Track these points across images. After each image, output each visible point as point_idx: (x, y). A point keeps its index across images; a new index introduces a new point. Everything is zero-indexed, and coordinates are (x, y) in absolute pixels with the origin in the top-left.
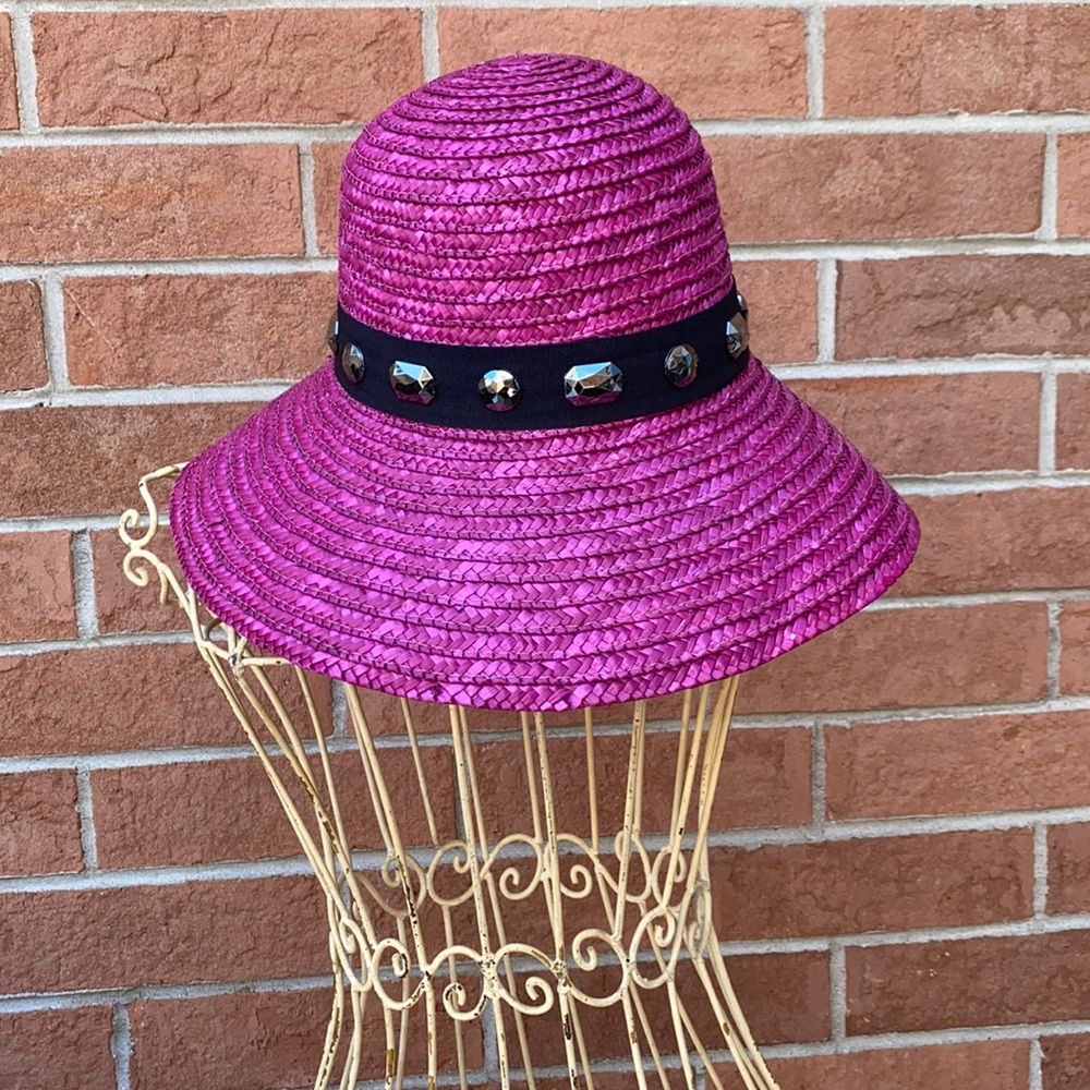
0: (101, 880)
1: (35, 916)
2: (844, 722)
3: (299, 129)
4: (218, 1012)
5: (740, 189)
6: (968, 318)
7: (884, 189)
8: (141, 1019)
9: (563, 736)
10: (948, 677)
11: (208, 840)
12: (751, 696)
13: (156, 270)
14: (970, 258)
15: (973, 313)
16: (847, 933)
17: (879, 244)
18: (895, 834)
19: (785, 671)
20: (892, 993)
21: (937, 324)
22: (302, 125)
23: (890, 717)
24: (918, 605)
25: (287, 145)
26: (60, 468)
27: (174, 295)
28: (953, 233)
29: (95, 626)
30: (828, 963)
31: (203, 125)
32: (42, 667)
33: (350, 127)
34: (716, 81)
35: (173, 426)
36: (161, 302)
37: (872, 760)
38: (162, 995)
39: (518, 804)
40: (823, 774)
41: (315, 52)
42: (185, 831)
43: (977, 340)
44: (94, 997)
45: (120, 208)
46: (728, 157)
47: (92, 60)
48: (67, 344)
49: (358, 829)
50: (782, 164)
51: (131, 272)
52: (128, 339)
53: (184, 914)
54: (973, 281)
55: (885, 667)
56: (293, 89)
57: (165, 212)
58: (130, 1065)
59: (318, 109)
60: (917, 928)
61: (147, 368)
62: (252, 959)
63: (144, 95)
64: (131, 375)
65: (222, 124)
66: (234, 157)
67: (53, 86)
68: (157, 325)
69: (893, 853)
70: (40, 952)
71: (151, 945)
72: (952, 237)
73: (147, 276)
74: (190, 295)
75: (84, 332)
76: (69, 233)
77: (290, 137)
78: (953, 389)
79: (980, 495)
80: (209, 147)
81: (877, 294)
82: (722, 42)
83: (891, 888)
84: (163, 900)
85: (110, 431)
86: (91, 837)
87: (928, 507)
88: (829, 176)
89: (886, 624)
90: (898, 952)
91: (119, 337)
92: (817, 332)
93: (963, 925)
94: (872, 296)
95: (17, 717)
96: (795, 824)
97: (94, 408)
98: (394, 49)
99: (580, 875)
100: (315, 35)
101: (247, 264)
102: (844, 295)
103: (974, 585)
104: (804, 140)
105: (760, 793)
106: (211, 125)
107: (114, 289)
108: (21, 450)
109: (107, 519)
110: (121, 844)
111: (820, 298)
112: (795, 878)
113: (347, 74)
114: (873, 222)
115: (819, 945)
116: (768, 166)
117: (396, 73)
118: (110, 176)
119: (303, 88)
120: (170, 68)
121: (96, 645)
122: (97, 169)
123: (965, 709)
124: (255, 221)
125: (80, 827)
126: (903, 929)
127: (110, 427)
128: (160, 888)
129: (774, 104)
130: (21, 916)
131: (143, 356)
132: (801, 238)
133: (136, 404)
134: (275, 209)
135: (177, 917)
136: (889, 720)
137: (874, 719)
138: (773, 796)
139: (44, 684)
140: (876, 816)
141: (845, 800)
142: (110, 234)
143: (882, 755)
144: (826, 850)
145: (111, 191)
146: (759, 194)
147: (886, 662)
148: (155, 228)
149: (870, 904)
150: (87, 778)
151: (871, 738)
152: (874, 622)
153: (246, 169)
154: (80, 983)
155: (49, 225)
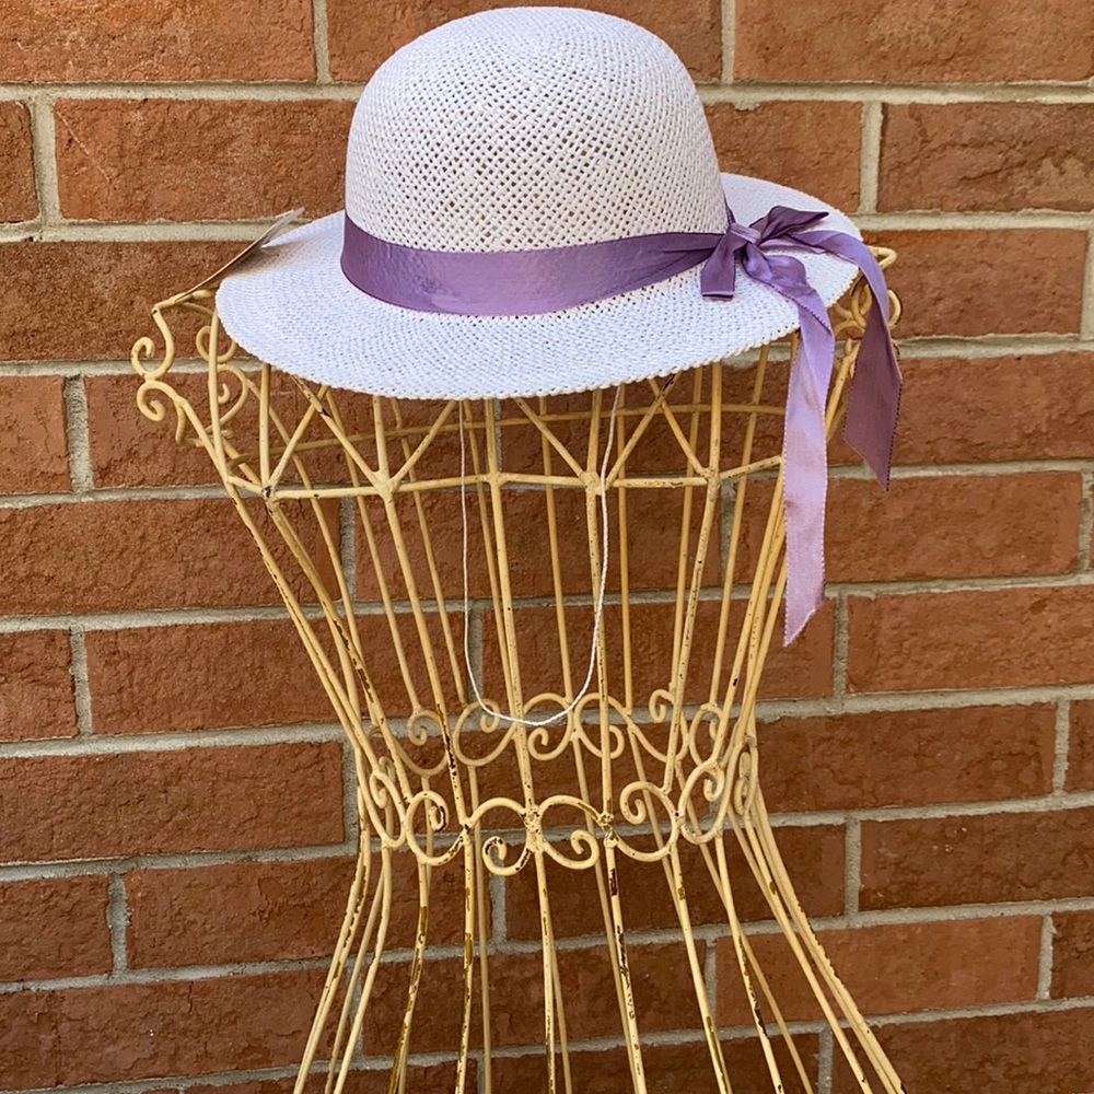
0: (94, 745)
1: (27, 782)
2: (869, 593)
4: (218, 882)
5: (784, 23)
6: (1017, 169)
7: (934, 27)
8: (138, 889)
9: (580, 604)
10: (979, 549)
11: (210, 705)
13: (154, 94)
14: (1019, 106)
15: (1021, 164)
16: (864, 808)
17: (927, 88)
18: (917, 708)
20: (907, 868)
21: (983, 175)
23: (915, 588)
24: (950, 473)
26: (52, 309)
27: (175, 122)
28: (1004, 79)
29: (90, 480)
30: (844, 837)
32: (33, 521)
35: (173, 265)
36: (161, 129)
37: (895, 632)
38: (160, 864)
39: (532, 672)
40: (846, 646)
42: (186, 696)
43: (1024, 194)
44: (89, 866)
45: (117, 25)
48: (59, 174)
51: (128, 96)
52: (124, 169)
53: (184, 781)
54: (1022, 131)
55: (914, 536)
57: (165, 31)
58: (126, 935)
60: (935, 803)
61: (144, 202)
62: (254, 828)
64: (128, 209)
68: (156, 154)
69: (914, 727)
70: (32, 820)
71: (148, 813)
72: (1003, 83)
73: (146, 100)
74: (192, 122)
75: (77, 161)
76: (61, 52)
78: (997, 246)
79: (1019, 359)
81: (923, 142)
83: (910, 762)
85: (105, 270)
86: (85, 701)
87: (966, 370)
88: (878, 12)
89: (916, 493)
90: (914, 828)
91: (115, 167)
92: (859, 180)
93: (981, 800)
94: (917, 144)
95: (7, 574)
96: (815, 697)
97: (88, 243)
101: (254, 89)
102: (888, 141)
103: (1008, 452)
105: (781, 664)
107: (110, 114)
108: (8, 288)
109: (102, 365)
110: (118, 708)
111: (864, 144)
112: (813, 751)
114: (920, 63)
115: (835, 819)
121: (91, 499)
123: (992, 581)
124: (263, 41)
125: (74, 690)
126: (921, 804)
127: (105, 264)
128: (159, 754)
130: (12, 782)
131: (140, 188)
132: (846, 78)
133: (133, 240)
134: (284, 30)
135: (176, 784)
136: (915, 592)
137: (899, 590)
138: (794, 668)
139: (35, 539)
140: (897, 689)
141: (867, 672)
142: (106, 53)
143: (907, 627)
144: (845, 723)
145: (107, 6)
146: (804, 28)
147: (915, 532)
148: (156, 47)
149: (888, 779)
150: (82, 640)
151: (896, 609)
152: (904, 490)
154: (74, 852)
155: (39, 41)
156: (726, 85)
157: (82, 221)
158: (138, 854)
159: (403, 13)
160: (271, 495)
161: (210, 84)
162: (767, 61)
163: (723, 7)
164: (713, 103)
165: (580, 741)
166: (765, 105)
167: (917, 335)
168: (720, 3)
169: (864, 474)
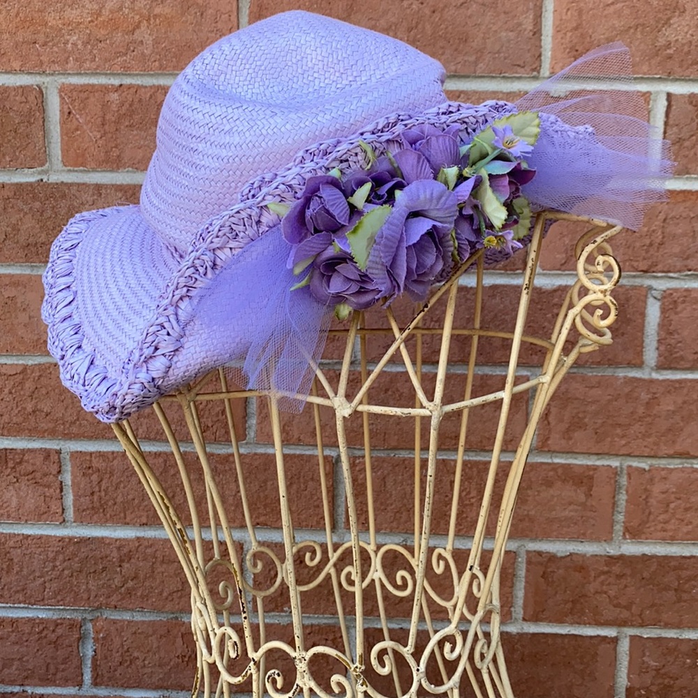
0: (74, 530)
1: (29, 551)
2: (644, 464)
4: (154, 632)
5: (590, 31)
8: (101, 630)
12: (570, 438)
13: (127, 81)
16: (633, 626)
18: (678, 554)
19: (600, 421)
20: (665, 674)
23: (681, 464)
27: (140, 101)
30: (616, 647)
32: (38, 374)
36: (131, 105)
37: (664, 496)
38: (116, 616)
39: (382, 504)
40: (624, 503)
42: (136, 501)
44: (68, 612)
45: (103, 32)
46: (582, 5)
48: (62, 136)
49: (261, 511)
50: (627, 11)
51: (109, 82)
52: (105, 133)
53: (133, 560)
55: (682, 424)
57: (135, 36)
58: (92, 663)
60: (689, 628)
61: (118, 156)
62: (180, 598)
64: (106, 161)
68: (127, 123)
69: (675, 568)
70: (31, 577)
71: (109, 580)
73: (121, 85)
74: (153, 101)
75: (74, 127)
76: (65, 51)
83: (670, 595)
84: (119, 549)
85: (91, 203)
86: (69, 499)
88: (666, 23)
89: (685, 391)
90: (671, 644)
91: (99, 131)
95: (19, 409)
96: (596, 539)
97: (79, 185)
99: (403, 578)
102: (671, 122)
105: (572, 514)
107: (96, 94)
108: (26, 213)
110: (90, 506)
111: (651, 123)
112: (594, 581)
115: (610, 632)
116: (615, 13)
118: (96, 7)
125: (61, 490)
126: (678, 627)
127: (90, 199)
128: (116, 540)
130: (19, 551)
131: (116, 147)
132: (638, 73)
133: (109, 183)
135: (128, 562)
136: (681, 466)
137: (669, 464)
138: (582, 517)
139: (39, 386)
140: (664, 539)
141: (640, 525)
142: (95, 52)
143: (673, 493)
144: (621, 562)
145: (97, 19)
146: (606, 36)
147: (682, 421)
148: (128, 48)
149: (653, 605)
150: (68, 457)
151: (665, 478)
152: (675, 388)
153: (198, 4)
154: (58, 602)
155: (51, 44)
156: (544, 78)
157: (76, 169)
158: (101, 608)
161: (166, 75)
163: (543, 19)
165: (380, 579)
166: (573, 93)
167: (690, 270)
168: (541, 16)
169: (643, 374)
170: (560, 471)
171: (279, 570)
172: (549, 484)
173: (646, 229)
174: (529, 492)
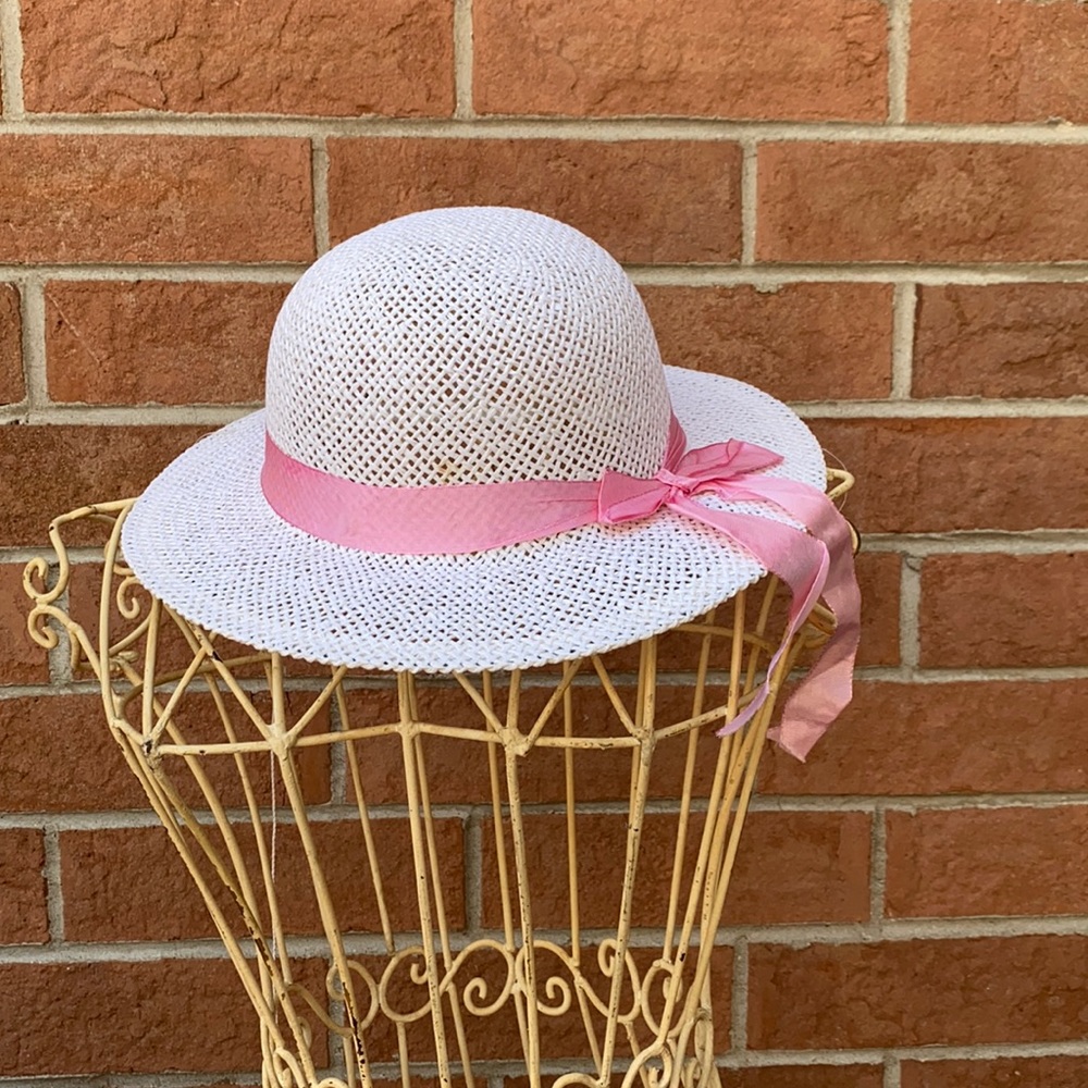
0: (65, 953)
2: (909, 807)
3: (312, 121)
5: (809, 202)
6: (1065, 354)
7: (973, 204)
9: (589, 812)
10: (1030, 761)
11: (188, 914)
12: (804, 775)
13: (148, 275)
14: (1068, 287)
15: (1070, 349)
16: (904, 1046)
17: (965, 268)
18: (964, 936)
19: (845, 747)
21: (1029, 360)
22: (317, 117)
23: (961, 803)
24: (997, 678)
25: (299, 138)
26: (36, 493)
27: (168, 304)
28: (1050, 258)
29: (68, 671)
30: (882, 1078)
31: (207, 115)
32: (9, 714)
33: (370, 121)
34: (785, 79)
35: (162, 450)
36: (154, 311)
37: (937, 851)
38: (132, 1084)
39: (536, 887)
40: (883, 865)
41: (334, 35)
42: (163, 904)
43: (1074, 379)
45: (111, 205)
46: (796, 165)
47: (86, 39)
48: (48, 356)
49: (354, 909)
50: (857, 174)
51: (121, 277)
52: (115, 351)
53: (158, 995)
54: (1071, 312)
55: (958, 747)
56: (308, 77)
57: (161, 211)
59: (334, 100)
60: (983, 1043)
61: (135, 385)
62: (232, 1049)
63: (141, 80)
64: (117, 392)
65: (227, 114)
66: (240, 151)
67: (39, 67)
68: (148, 337)
69: (960, 957)
71: (121, 1028)
72: (1048, 263)
73: (139, 282)
74: (186, 304)
75: (66, 343)
76: (53, 232)
77: (302, 131)
78: (1045, 435)
79: (1072, 555)
80: (212, 139)
81: (961, 325)
82: (792, 36)
83: (955, 997)
85: (92, 454)
86: (58, 905)
87: (1012, 567)
88: (911, 190)
89: (960, 699)
90: (961, 1069)
91: (105, 349)
92: (892, 364)
93: (1036, 1041)
94: (955, 327)
96: (849, 921)
97: (74, 427)
98: (423, 34)
100: (333, 17)
101: (251, 271)
102: (923, 324)
103: (1062, 656)
104: (883, 148)
105: (811, 885)
106: (216, 114)
107: (101, 295)
109: (86, 552)
110: (91, 914)
111: (897, 327)
112: (848, 982)
113: (368, 61)
114: (958, 243)
115: (873, 1058)
116: (840, 176)
117: (423, 61)
118: (100, 169)
119: (319, 76)
120: (171, 50)
121: (70, 692)
122: (87, 161)
123: (1048, 797)
124: (260, 223)
125: (46, 893)
126: (968, 1044)
127: (92, 449)
128: (132, 965)
129: (850, 106)
131: (131, 371)
132: (876, 258)
133: (122, 424)
134: (283, 211)
135: (151, 998)
136: (960, 807)
137: (943, 805)
138: (826, 889)
139: (10, 733)
140: (941, 915)
141: (907, 895)
142: (99, 234)
143: (951, 846)
144: (883, 952)
145: (102, 186)
146: (830, 208)
147: (959, 742)
148: (149, 229)
149: (932, 1013)
150: (56, 840)
151: (939, 826)
152: (947, 695)
153: (252, 165)
154: (40, 1068)
155: (31, 222)
156: (747, 267)
157: (70, 404)
158: (108, 1073)
159: (407, 193)
160: (152, 750)
161: (206, 266)
162: (790, 241)
163: (744, 187)
164: (732, 285)
166: (788, 287)
167: (958, 528)
168: (740, 181)
169: (901, 676)
170: (792, 823)
171: (373, 994)
172: (777, 843)
173: (896, 472)
174: (749, 856)
